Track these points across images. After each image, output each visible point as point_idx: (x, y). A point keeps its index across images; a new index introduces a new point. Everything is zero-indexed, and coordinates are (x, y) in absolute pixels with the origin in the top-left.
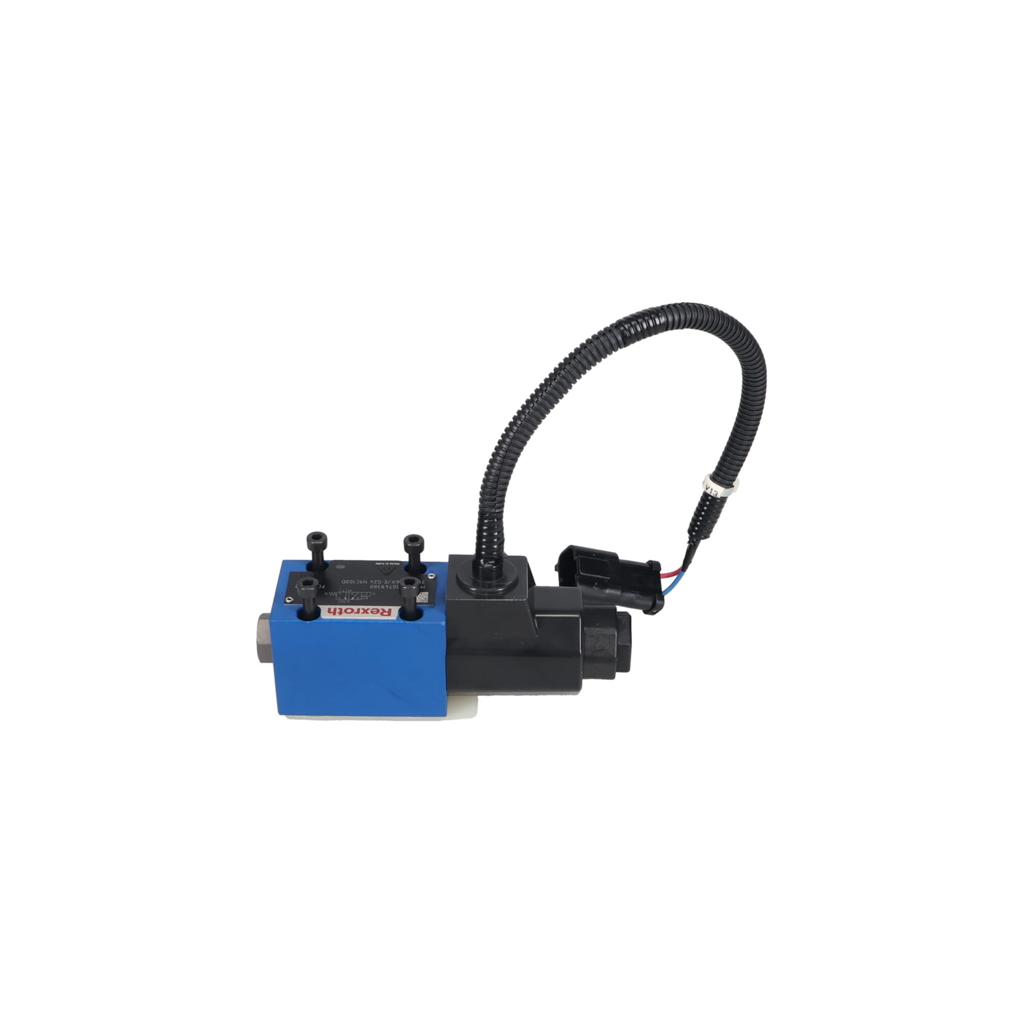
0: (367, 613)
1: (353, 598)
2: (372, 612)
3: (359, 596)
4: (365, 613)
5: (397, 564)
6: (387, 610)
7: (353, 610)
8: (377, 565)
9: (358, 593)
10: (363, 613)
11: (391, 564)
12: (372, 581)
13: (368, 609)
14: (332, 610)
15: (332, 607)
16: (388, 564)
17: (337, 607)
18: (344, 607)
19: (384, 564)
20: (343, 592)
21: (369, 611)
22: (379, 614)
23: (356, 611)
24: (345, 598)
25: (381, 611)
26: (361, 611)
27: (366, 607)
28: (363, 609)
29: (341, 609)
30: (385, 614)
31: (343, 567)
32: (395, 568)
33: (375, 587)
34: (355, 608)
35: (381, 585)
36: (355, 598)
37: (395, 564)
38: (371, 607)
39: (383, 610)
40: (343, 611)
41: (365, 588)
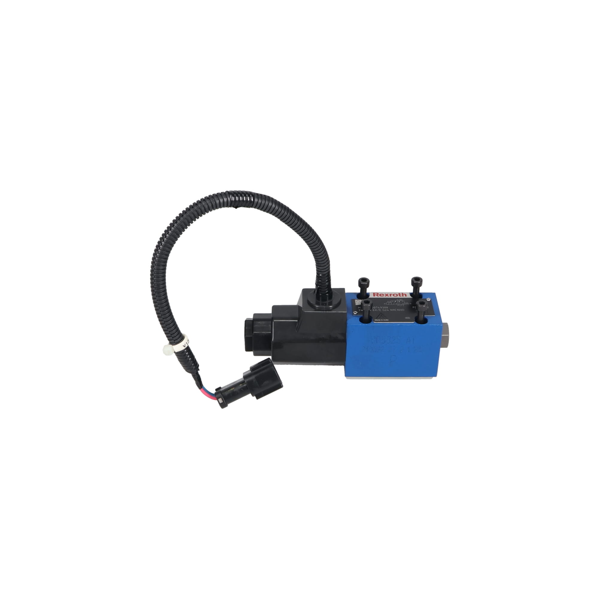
0: (386, 294)
1: (395, 301)
2: (383, 295)
3: (393, 303)
4: (387, 294)
5: (376, 320)
6: (376, 296)
7: (393, 295)
8: (388, 319)
9: (394, 304)
10: (388, 294)
11: (380, 320)
12: (388, 310)
13: (386, 296)
14: (404, 295)
15: (404, 297)
16: (382, 320)
17: (402, 297)
18: (398, 297)
19: (384, 320)
20: (402, 305)
21: (385, 295)
22: (379, 294)
23: (392, 295)
24: (399, 301)
25: (379, 295)
26: (389, 295)
27: (387, 297)
28: (388, 296)
29: (400, 296)
30: (376, 294)
31: (407, 318)
32: (377, 318)
33: (385, 307)
34: (392, 297)
35: (382, 309)
36: (394, 302)
37: (377, 320)
38: (384, 297)
39: (378, 296)
40: (398, 295)
41: (390, 307)
